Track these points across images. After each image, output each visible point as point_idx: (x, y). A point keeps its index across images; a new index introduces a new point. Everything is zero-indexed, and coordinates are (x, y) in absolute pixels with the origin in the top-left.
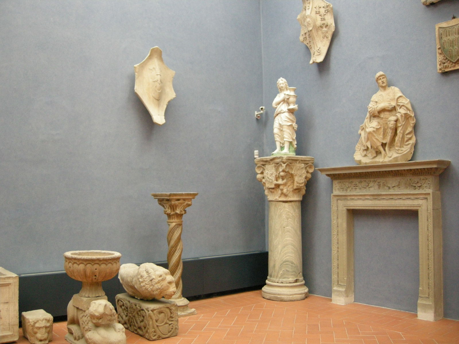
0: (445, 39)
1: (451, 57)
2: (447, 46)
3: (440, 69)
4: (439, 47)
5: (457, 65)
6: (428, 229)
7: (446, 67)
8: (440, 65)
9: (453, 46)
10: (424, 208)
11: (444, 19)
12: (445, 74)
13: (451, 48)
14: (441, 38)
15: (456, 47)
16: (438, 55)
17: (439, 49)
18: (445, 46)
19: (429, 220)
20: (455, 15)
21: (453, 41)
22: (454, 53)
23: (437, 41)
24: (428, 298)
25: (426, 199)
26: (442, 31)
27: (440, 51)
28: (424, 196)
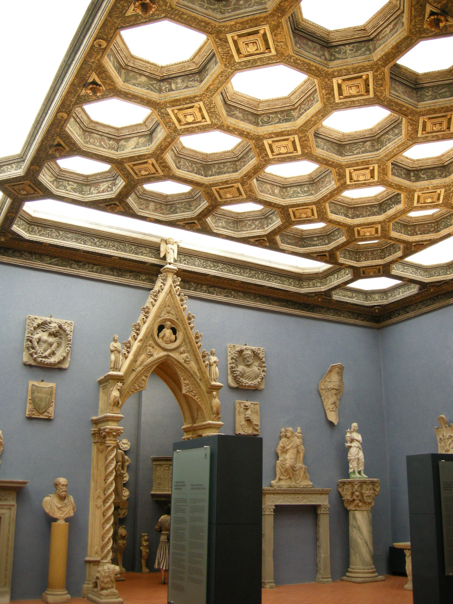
0: (36, 394)
1: (39, 409)
2: (37, 400)
3: (29, 415)
4: (30, 398)
5: (41, 415)
6: (9, 532)
7: (33, 414)
8: (29, 411)
9: (42, 402)
10: (7, 516)
11: (36, 379)
12: (30, 418)
13: (40, 402)
14: (33, 392)
15: (43, 403)
16: (28, 404)
17: (30, 399)
19: (11, 525)
20: (44, 380)
21: (42, 398)
22: (42, 407)
23: (29, 393)
24: (5, 585)
25: (10, 509)
26: (34, 388)
27: (31, 401)
28: (9, 507)
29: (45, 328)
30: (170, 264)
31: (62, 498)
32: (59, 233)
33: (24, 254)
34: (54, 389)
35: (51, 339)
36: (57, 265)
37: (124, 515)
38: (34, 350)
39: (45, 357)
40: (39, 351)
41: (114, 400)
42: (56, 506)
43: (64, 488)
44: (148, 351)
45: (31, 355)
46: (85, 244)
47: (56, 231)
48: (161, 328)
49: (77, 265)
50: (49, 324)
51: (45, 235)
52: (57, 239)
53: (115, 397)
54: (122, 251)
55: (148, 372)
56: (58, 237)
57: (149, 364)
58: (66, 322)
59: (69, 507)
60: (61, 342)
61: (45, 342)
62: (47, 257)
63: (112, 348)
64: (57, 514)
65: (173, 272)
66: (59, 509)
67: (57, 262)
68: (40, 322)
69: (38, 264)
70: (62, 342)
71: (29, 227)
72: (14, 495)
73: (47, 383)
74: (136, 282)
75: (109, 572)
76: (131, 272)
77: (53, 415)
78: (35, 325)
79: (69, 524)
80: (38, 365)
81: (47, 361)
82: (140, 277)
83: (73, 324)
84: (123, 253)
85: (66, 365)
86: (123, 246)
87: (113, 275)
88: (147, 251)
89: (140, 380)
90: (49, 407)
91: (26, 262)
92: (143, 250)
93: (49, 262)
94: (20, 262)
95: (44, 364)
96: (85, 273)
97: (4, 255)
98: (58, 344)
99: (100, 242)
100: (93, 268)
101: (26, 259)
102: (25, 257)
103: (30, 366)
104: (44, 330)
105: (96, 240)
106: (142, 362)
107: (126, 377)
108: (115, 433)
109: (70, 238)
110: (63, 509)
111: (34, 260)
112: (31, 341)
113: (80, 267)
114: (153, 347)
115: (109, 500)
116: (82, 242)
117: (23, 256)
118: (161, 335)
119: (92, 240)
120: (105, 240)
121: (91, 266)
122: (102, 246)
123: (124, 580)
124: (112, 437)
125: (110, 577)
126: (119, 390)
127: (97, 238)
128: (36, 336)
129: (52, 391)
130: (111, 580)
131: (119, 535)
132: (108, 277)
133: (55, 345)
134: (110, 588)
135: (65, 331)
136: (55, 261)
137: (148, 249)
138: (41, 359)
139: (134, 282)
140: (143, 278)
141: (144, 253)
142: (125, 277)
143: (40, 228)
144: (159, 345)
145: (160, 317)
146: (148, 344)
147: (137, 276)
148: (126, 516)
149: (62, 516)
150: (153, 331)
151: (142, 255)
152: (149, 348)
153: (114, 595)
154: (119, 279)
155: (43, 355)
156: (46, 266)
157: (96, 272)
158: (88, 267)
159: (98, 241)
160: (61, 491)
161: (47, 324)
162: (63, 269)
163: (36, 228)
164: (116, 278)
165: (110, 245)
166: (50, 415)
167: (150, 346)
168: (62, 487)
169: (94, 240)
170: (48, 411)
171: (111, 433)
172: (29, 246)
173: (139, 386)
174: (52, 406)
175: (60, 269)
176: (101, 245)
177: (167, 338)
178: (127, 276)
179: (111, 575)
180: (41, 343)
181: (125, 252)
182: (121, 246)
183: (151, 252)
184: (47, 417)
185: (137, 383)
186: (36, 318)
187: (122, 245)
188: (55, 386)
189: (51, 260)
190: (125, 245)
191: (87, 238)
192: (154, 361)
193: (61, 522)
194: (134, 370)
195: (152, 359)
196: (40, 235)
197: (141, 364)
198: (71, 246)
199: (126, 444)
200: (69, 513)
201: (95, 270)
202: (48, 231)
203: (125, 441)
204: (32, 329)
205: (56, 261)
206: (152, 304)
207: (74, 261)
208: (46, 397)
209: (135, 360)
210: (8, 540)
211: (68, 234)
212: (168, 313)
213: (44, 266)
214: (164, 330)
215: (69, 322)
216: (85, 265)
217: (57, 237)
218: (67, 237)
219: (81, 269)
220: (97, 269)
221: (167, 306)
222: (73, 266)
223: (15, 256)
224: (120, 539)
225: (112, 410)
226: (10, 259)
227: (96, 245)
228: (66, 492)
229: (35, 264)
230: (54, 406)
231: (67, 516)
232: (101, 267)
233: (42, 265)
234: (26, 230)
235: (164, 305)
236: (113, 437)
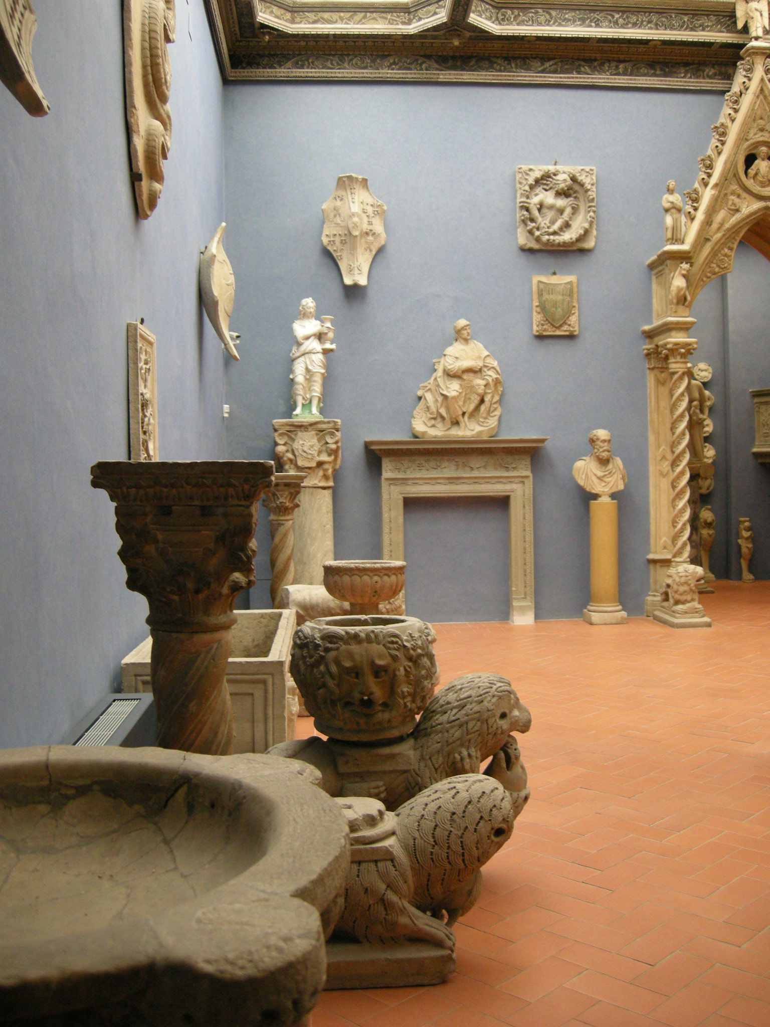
0: (545, 297)
1: (554, 320)
2: (548, 306)
3: (537, 331)
4: (537, 304)
5: (558, 331)
7: (545, 330)
8: (538, 326)
9: (556, 308)
10: (519, 493)
11: (542, 271)
12: (540, 337)
13: (554, 309)
14: (540, 294)
15: (559, 310)
16: (535, 314)
17: (537, 306)
18: (547, 306)
19: (527, 507)
20: (557, 272)
21: (556, 303)
22: (557, 317)
23: (535, 296)
24: (525, 598)
25: (523, 483)
26: (542, 286)
27: (538, 309)
28: (521, 480)
29: (547, 185)
30: (757, 38)
31: (604, 462)
32: (550, 14)
33: (496, 62)
34: (575, 285)
35: (561, 202)
36: (555, 72)
37: (708, 489)
38: (534, 224)
39: (555, 233)
40: (542, 225)
41: (677, 294)
42: (595, 475)
43: (606, 446)
44: (730, 203)
45: (531, 232)
46: (597, 26)
47: (544, 11)
48: (750, 159)
49: (590, 67)
50: (554, 177)
51: (527, 22)
52: (548, 25)
53: (679, 289)
54: (666, 29)
55: (733, 241)
56: (550, 21)
57: (734, 226)
58: (582, 170)
59: (615, 476)
60: (577, 205)
61: (551, 207)
62: (535, 60)
63: (667, 205)
64: (597, 487)
65: (763, 54)
66: (599, 478)
67: (555, 66)
68: (538, 174)
69: (521, 76)
70: (579, 204)
71: (498, 14)
72: (527, 462)
73: (563, 277)
74: (697, 82)
75: (687, 576)
76: (686, 64)
77: (577, 328)
78: (531, 181)
79: (618, 502)
80: (544, 248)
81: (558, 239)
82: (704, 71)
83: (595, 172)
84: (668, 32)
85: (590, 244)
86: (667, 18)
87: (655, 75)
88: (711, 21)
89: (720, 255)
90: (569, 316)
91: (502, 76)
92: (704, 20)
93: (540, 69)
94: (491, 78)
95: (553, 245)
96: (604, 78)
97: (463, 70)
98: (573, 208)
99: (624, 19)
100: (617, 67)
101: (500, 71)
102: (498, 67)
103: (531, 251)
104: (547, 188)
105: (617, 16)
106: (722, 224)
107: (695, 252)
108: (683, 351)
109: (570, 20)
110: (606, 480)
111: (514, 70)
112: (527, 210)
113: (594, 70)
114: (739, 196)
115: (681, 461)
116: (593, 24)
117: (495, 65)
118: (751, 172)
119: (610, 17)
120: (632, 14)
121: (613, 64)
122: (630, 25)
123: (712, 592)
124: (679, 357)
125: (689, 585)
126: (684, 276)
127: (618, 12)
128: (535, 200)
129: (571, 290)
130: (691, 590)
131: (702, 520)
132: (646, 80)
133: (568, 211)
134: (689, 602)
135: (582, 185)
136: (550, 66)
137: (713, 18)
138: (547, 237)
139: (693, 82)
140: (710, 73)
141: (708, 26)
142: (676, 75)
143: (516, 12)
144: (749, 191)
145: (747, 140)
146: (729, 191)
147: (698, 70)
148: (712, 490)
149: (606, 490)
150: (736, 166)
151: (703, 30)
152: (732, 197)
153: (697, 612)
154: (666, 81)
155: (551, 230)
156: (537, 77)
157: (624, 74)
158: (609, 67)
159: (620, 17)
160: (601, 450)
161: (550, 177)
162: (565, 78)
163: (509, 12)
164: (662, 81)
165: (642, 21)
166: (572, 329)
167: (733, 193)
168: (601, 444)
169: (613, 17)
170: (569, 323)
171: (677, 349)
172: (503, 47)
173: (719, 266)
174: (574, 314)
175: (561, 78)
176: (627, 24)
177: (763, 177)
178: (680, 73)
179: (690, 582)
180: (544, 210)
181: (671, 29)
182: (664, 19)
183: (719, 22)
184: (567, 333)
185: (715, 261)
186: (531, 170)
187: (663, 17)
188: (576, 281)
189: (543, 64)
190: (671, 17)
191: (601, 15)
192: (743, 220)
193: (605, 499)
194: (708, 240)
195: (737, 217)
196: (518, 24)
197: (719, 229)
198: (575, 35)
199: (705, 370)
200: (617, 486)
201: (621, 71)
202: (531, 15)
203: (702, 366)
204: (527, 188)
205: (553, 65)
206: (731, 118)
207: (585, 60)
208: (563, 300)
209: (708, 222)
210: (525, 530)
211: (567, 14)
212: (762, 130)
213: (533, 77)
214: (757, 162)
215: (587, 169)
216: (602, 64)
217: (547, 22)
218: (565, 19)
219: (596, 73)
220: (626, 69)
221: (757, 118)
222: (583, 69)
223: (482, 69)
224: (704, 528)
225: (676, 312)
226: (474, 75)
227: (618, 25)
228: (608, 451)
229: (518, 76)
230: (577, 314)
231: (613, 491)
232: (631, 64)
233: (530, 76)
234: (494, 19)
235: (752, 117)
236: (681, 357)
